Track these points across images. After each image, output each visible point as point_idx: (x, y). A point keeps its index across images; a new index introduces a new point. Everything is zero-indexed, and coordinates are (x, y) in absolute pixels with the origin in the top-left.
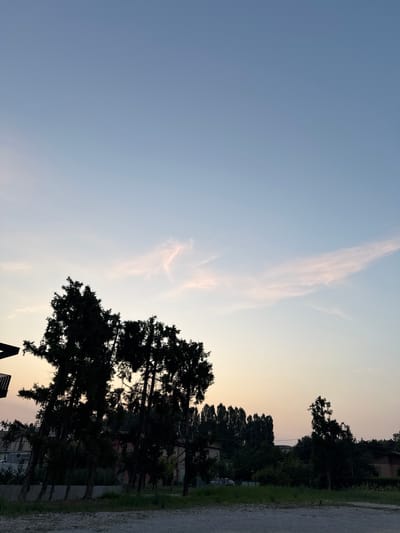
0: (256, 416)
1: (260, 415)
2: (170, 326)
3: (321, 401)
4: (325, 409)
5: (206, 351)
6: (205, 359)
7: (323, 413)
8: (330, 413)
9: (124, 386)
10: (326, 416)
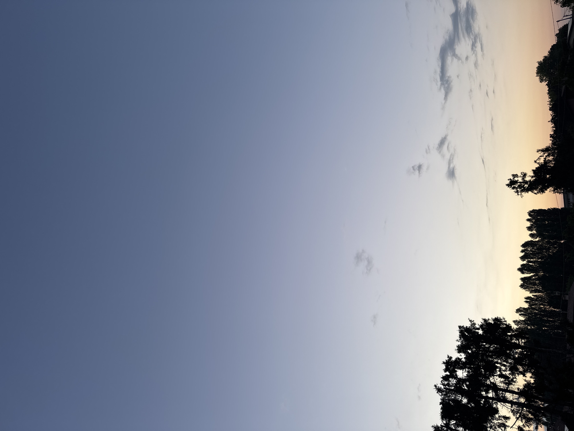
0: (529, 229)
1: (528, 224)
2: (444, 367)
3: (512, 183)
4: (520, 180)
5: (468, 324)
6: (478, 326)
7: (526, 182)
8: (525, 175)
9: (516, 426)
10: (528, 179)
